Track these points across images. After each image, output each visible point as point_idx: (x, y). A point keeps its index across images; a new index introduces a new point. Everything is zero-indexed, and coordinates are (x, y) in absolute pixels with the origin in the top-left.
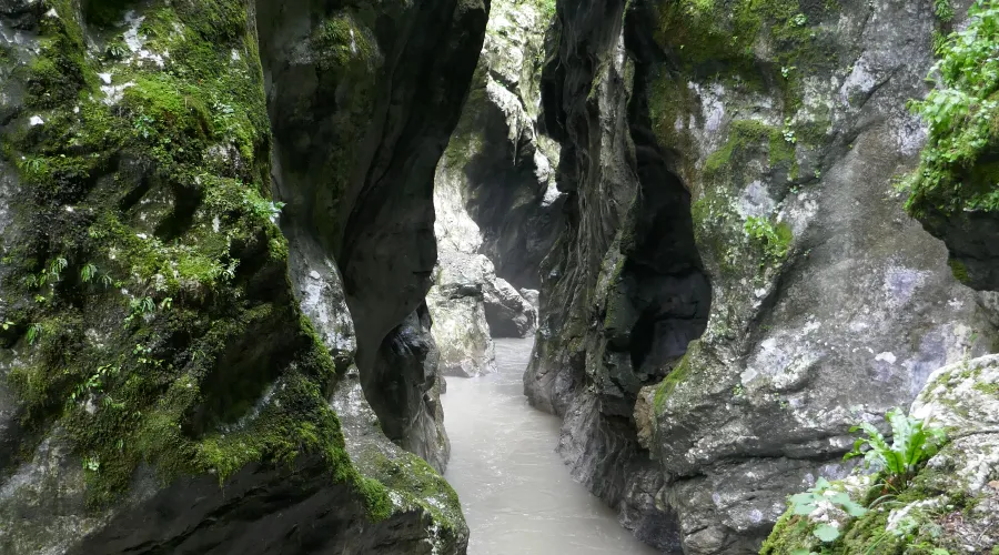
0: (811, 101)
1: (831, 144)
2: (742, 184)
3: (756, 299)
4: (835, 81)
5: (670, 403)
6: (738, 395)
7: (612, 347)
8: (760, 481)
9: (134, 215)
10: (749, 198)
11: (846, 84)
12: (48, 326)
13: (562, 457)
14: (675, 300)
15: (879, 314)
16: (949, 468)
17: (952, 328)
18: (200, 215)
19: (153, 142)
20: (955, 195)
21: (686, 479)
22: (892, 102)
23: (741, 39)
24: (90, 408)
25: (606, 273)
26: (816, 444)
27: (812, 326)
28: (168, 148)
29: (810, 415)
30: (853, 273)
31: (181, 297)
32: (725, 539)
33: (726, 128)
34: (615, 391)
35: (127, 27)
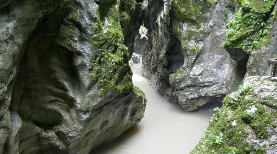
0: (203, 27)
1: (206, 34)
2: (190, 40)
3: (193, 60)
4: (207, 24)
5: (177, 77)
6: (189, 76)
7: (164, 67)
8: (193, 91)
9: (108, 50)
10: (191, 43)
11: (209, 24)
12: (96, 68)
13: (151, 86)
14: (175, 59)
15: (214, 63)
16: (253, 91)
17: (226, 65)
18: (118, 50)
19: (112, 39)
20: (232, 46)
21: (180, 90)
22: (216, 27)
23: (190, 16)
24: (102, 81)
25: (161, 54)
26: (203, 84)
27: (202, 64)
28: (114, 39)
29: (202, 79)
30: (209, 56)
31: (116, 63)
32: (186, 101)
33: (187, 31)
34: (164, 75)
35: (105, 20)
